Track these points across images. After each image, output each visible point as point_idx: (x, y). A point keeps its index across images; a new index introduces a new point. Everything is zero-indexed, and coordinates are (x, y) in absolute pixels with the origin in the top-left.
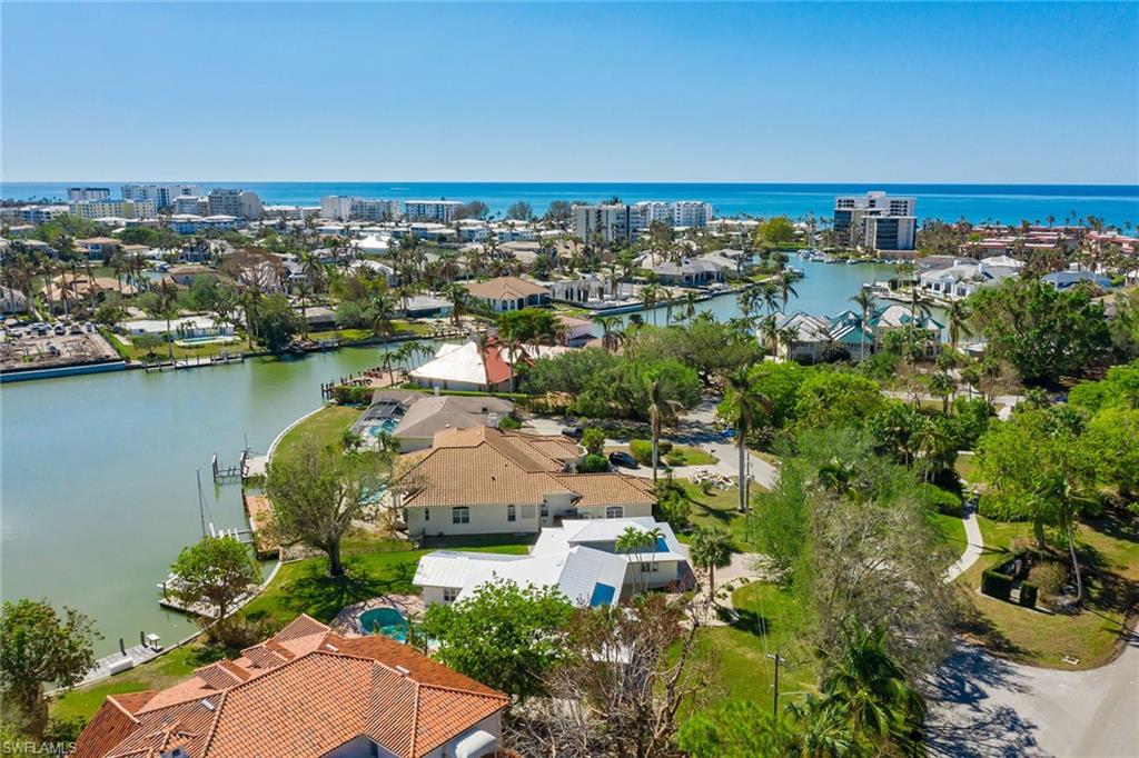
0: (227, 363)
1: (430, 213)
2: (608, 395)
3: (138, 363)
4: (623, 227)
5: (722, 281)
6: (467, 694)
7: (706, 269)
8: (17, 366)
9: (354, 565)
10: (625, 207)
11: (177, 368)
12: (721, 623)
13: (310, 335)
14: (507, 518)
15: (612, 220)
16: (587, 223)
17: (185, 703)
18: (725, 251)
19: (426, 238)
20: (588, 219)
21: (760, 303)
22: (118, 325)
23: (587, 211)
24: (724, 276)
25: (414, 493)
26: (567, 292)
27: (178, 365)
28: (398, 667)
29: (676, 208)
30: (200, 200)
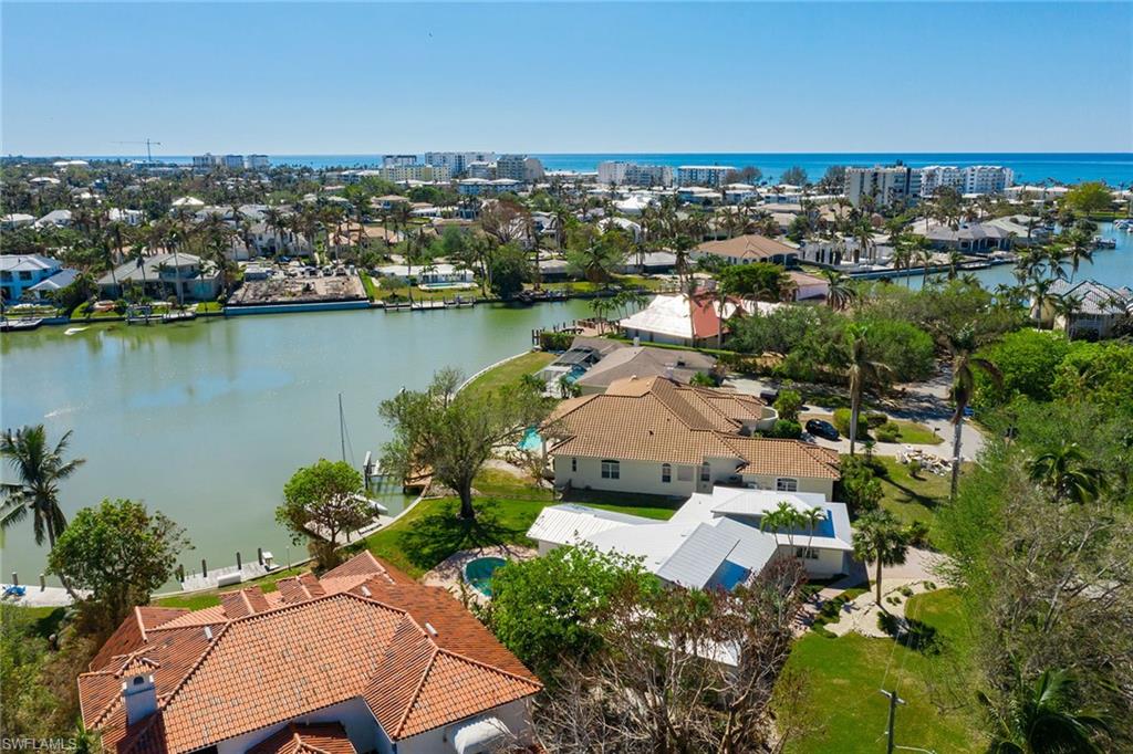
0: (458, 307)
1: (702, 178)
2: (819, 356)
3: (381, 302)
4: (901, 191)
5: (1007, 249)
6: (492, 670)
7: (988, 235)
8: (280, 300)
9: (488, 509)
10: (905, 169)
11: (413, 310)
12: (882, 634)
13: (541, 285)
14: (661, 478)
15: (890, 183)
16: (862, 187)
17: (192, 627)
18: (1018, 217)
19: (691, 202)
20: (862, 182)
21: (1042, 269)
22: (376, 269)
23: (863, 174)
24: (1009, 243)
25: (566, 440)
26: (818, 254)
27: (414, 306)
28: (428, 625)
29: (970, 172)
30: (490, 166)
